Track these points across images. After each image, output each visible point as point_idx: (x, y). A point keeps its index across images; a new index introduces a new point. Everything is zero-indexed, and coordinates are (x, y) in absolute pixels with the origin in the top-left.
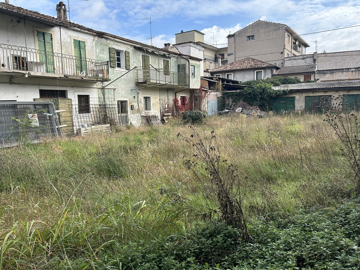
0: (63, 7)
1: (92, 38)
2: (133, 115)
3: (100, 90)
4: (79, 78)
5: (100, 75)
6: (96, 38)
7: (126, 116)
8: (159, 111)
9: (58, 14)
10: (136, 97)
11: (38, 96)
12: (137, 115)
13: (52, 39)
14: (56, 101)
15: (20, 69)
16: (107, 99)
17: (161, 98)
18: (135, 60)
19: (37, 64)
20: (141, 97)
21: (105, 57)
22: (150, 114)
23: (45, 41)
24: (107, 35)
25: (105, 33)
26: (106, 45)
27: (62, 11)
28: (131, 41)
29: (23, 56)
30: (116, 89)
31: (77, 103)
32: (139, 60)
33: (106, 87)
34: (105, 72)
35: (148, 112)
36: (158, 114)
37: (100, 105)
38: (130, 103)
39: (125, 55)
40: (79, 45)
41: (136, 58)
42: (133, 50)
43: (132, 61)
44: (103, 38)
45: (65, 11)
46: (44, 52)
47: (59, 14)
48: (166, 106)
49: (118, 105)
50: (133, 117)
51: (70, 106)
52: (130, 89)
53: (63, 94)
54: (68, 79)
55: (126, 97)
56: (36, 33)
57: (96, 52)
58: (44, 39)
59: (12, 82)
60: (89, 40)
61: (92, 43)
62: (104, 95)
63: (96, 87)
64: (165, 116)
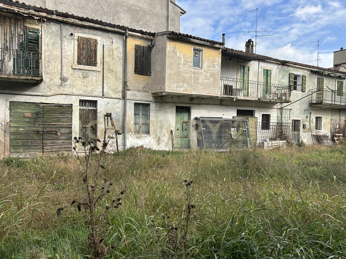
1: (276, 66)
2: (304, 133)
3: (279, 110)
4: (268, 101)
5: (284, 98)
6: (280, 66)
7: (298, 134)
8: (329, 131)
10: (309, 117)
12: (308, 133)
13: (249, 70)
15: (228, 94)
16: (284, 118)
17: (332, 118)
18: (310, 83)
19: (240, 90)
20: (313, 117)
21: (285, 82)
22: (320, 134)
23: (244, 72)
24: (289, 63)
25: (288, 61)
26: (287, 72)
28: (309, 66)
29: (230, 85)
30: (292, 109)
31: (261, 121)
32: (314, 82)
33: (284, 108)
34: (288, 95)
35: (318, 132)
36: (329, 134)
37: (278, 123)
38: (302, 122)
39: (302, 78)
40: (267, 73)
41: (312, 81)
42: (309, 74)
43: (307, 83)
44: (286, 65)
45: (252, 46)
46: (242, 81)
47: (248, 49)
48: (337, 127)
49: (292, 123)
50: (305, 135)
51: (256, 123)
52: (303, 109)
53: (251, 113)
54: (260, 101)
55: (300, 117)
57: (279, 78)
59: (222, 104)
60: (274, 68)
61: (277, 71)
62: (281, 115)
63: (276, 108)
64: (336, 136)
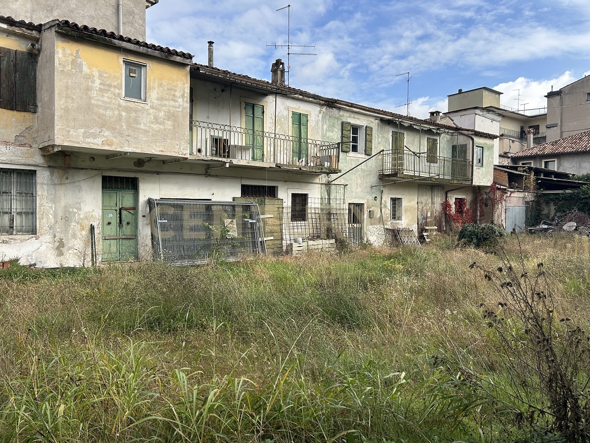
0: (281, 66)
1: (318, 108)
2: (371, 226)
3: (323, 187)
4: (295, 169)
5: (327, 164)
6: (324, 109)
7: (361, 228)
8: (415, 222)
9: (273, 77)
10: (379, 199)
11: (238, 194)
12: (378, 226)
13: (263, 112)
14: (262, 201)
15: (220, 156)
16: (334, 200)
17: (420, 200)
18: (380, 140)
19: (242, 149)
20: (387, 199)
21: (335, 136)
22: (400, 227)
23: (254, 116)
24: (340, 104)
25: (337, 100)
26: (338, 119)
27: (279, 72)
28: (377, 110)
29: (225, 138)
30: (347, 185)
31: (290, 204)
32: (387, 139)
33: (333, 183)
34: (334, 159)
35: (396, 224)
36: (415, 228)
37: (322, 209)
38: (368, 208)
39: (366, 132)
40: (299, 120)
41: (383, 137)
42: (378, 125)
43: (375, 141)
44: (335, 108)
45: (283, 72)
46: (250, 132)
47: (275, 77)
48: (429, 215)
49: (350, 210)
50: (372, 229)
51: (281, 210)
52: (369, 185)
53: (272, 192)
54: (280, 169)
55: (363, 198)
56: (243, 105)
57: (323, 130)
58: (253, 114)
59: (209, 173)
60: (313, 112)
61: (318, 116)
62: (329, 195)
63: (318, 182)
64: (426, 231)
